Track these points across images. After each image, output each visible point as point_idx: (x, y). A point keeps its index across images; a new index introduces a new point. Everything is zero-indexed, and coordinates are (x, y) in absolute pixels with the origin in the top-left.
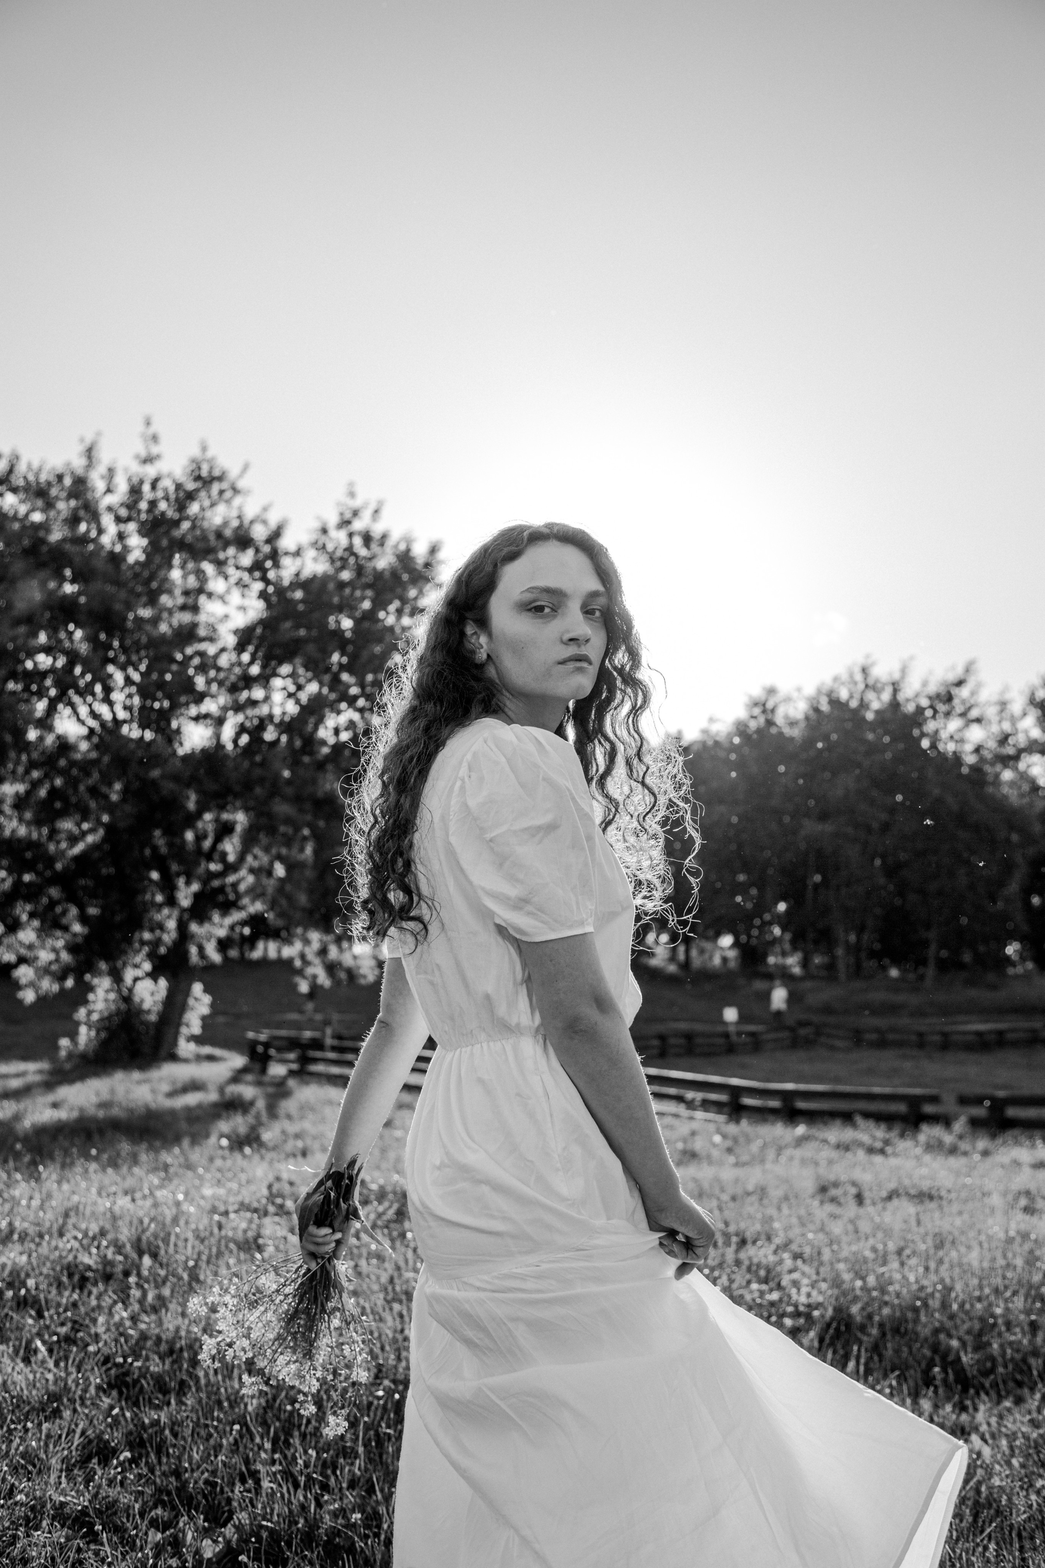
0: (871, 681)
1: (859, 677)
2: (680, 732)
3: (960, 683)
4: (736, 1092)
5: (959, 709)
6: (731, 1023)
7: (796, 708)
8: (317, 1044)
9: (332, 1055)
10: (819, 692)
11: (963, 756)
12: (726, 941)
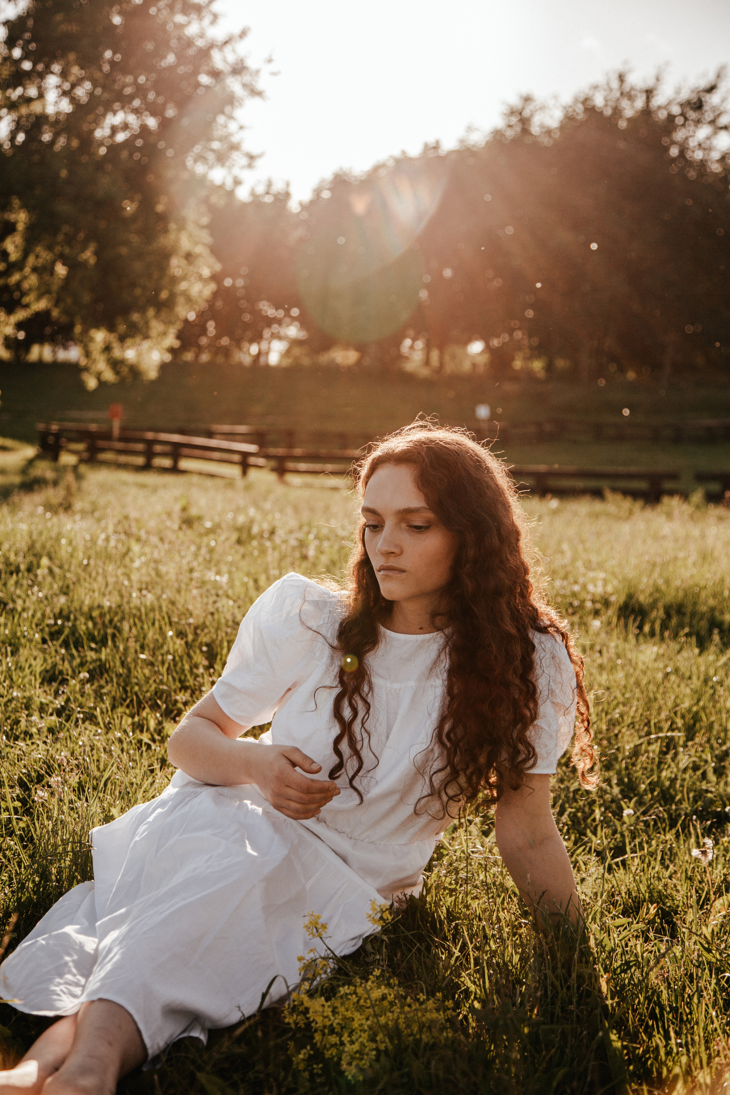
0: (627, 88)
1: (615, 84)
2: (438, 142)
3: (711, 89)
5: (709, 116)
6: (483, 421)
7: (551, 117)
8: (106, 435)
9: (119, 445)
10: (576, 100)
11: (709, 163)
12: (476, 347)
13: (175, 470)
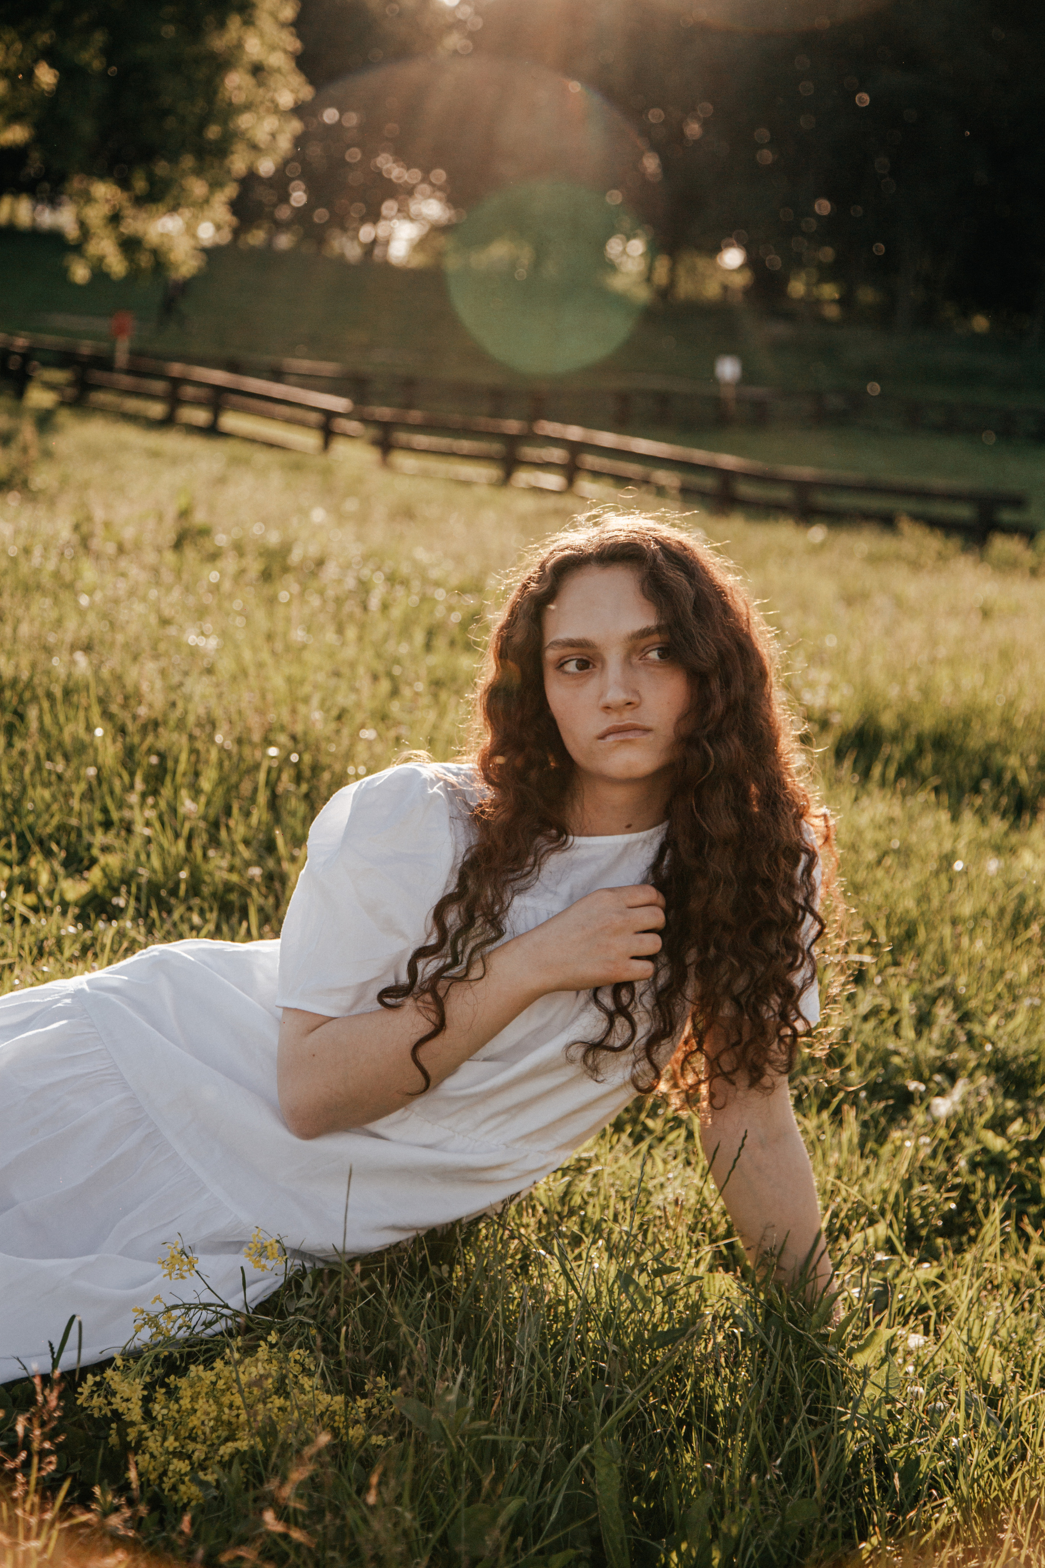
4: (726, 476)
6: (728, 384)
8: (104, 362)
9: (126, 381)
12: (732, 258)
13: (212, 431)
